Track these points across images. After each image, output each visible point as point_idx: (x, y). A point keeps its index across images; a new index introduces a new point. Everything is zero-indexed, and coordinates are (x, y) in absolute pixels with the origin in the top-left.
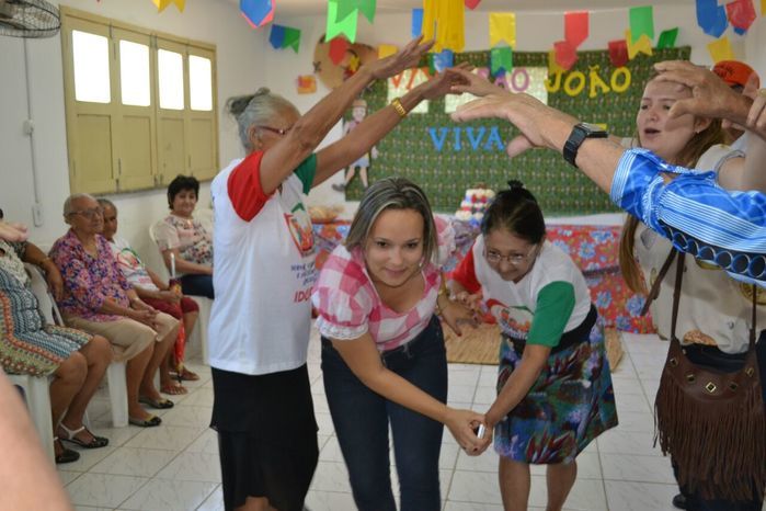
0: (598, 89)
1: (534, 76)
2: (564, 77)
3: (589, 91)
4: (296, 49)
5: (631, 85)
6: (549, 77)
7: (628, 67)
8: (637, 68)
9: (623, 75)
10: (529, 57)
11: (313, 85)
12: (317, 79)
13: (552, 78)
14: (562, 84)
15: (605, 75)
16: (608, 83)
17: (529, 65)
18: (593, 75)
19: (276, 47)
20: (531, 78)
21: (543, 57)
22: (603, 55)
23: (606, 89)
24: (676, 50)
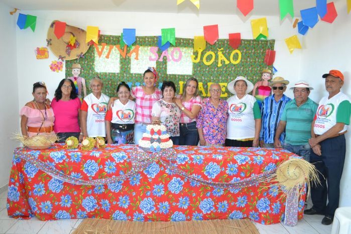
0: (223, 62)
1: (185, 53)
2: (203, 54)
3: (217, 63)
4: (33, 30)
5: (241, 61)
6: (194, 53)
7: (240, 50)
8: (245, 51)
9: (237, 54)
10: (182, 41)
11: (46, 53)
12: (49, 49)
13: (196, 54)
14: (201, 59)
15: (226, 54)
16: (228, 59)
17: (182, 46)
18: (220, 54)
19: (21, 29)
20: (183, 54)
21: (191, 42)
22: (226, 42)
23: (227, 62)
24: (267, 41)
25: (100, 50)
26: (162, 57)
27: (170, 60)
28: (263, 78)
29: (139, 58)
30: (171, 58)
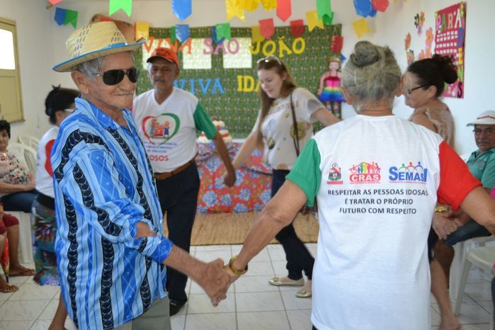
0: (285, 52)
1: (242, 44)
2: (262, 44)
3: (279, 53)
4: (75, 26)
5: (305, 50)
6: (253, 44)
7: (303, 37)
8: (308, 38)
9: (300, 42)
10: (238, 31)
13: (254, 45)
14: (261, 49)
15: (288, 43)
16: (291, 49)
17: (239, 36)
18: (281, 43)
19: (60, 24)
20: (240, 45)
21: (248, 31)
22: (287, 29)
23: (289, 52)
24: (333, 26)
25: (148, 45)
26: (217, 49)
27: (226, 53)
28: (331, 67)
29: (192, 51)
30: (227, 50)
